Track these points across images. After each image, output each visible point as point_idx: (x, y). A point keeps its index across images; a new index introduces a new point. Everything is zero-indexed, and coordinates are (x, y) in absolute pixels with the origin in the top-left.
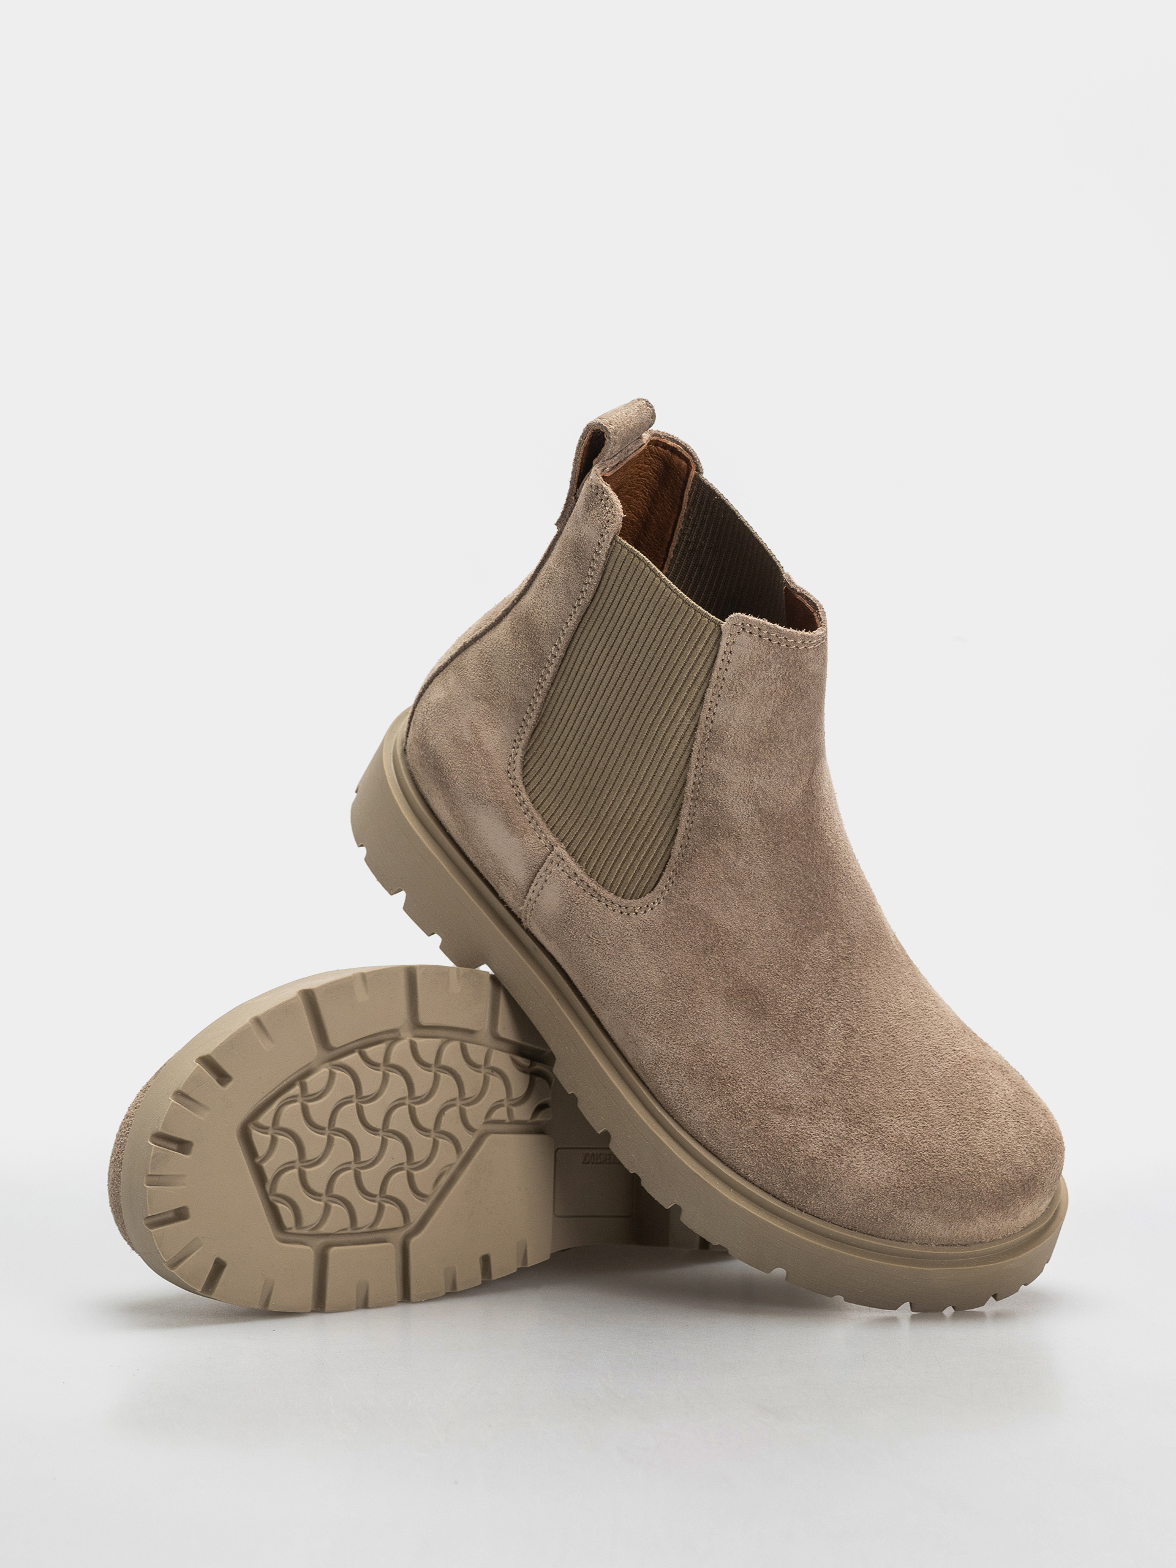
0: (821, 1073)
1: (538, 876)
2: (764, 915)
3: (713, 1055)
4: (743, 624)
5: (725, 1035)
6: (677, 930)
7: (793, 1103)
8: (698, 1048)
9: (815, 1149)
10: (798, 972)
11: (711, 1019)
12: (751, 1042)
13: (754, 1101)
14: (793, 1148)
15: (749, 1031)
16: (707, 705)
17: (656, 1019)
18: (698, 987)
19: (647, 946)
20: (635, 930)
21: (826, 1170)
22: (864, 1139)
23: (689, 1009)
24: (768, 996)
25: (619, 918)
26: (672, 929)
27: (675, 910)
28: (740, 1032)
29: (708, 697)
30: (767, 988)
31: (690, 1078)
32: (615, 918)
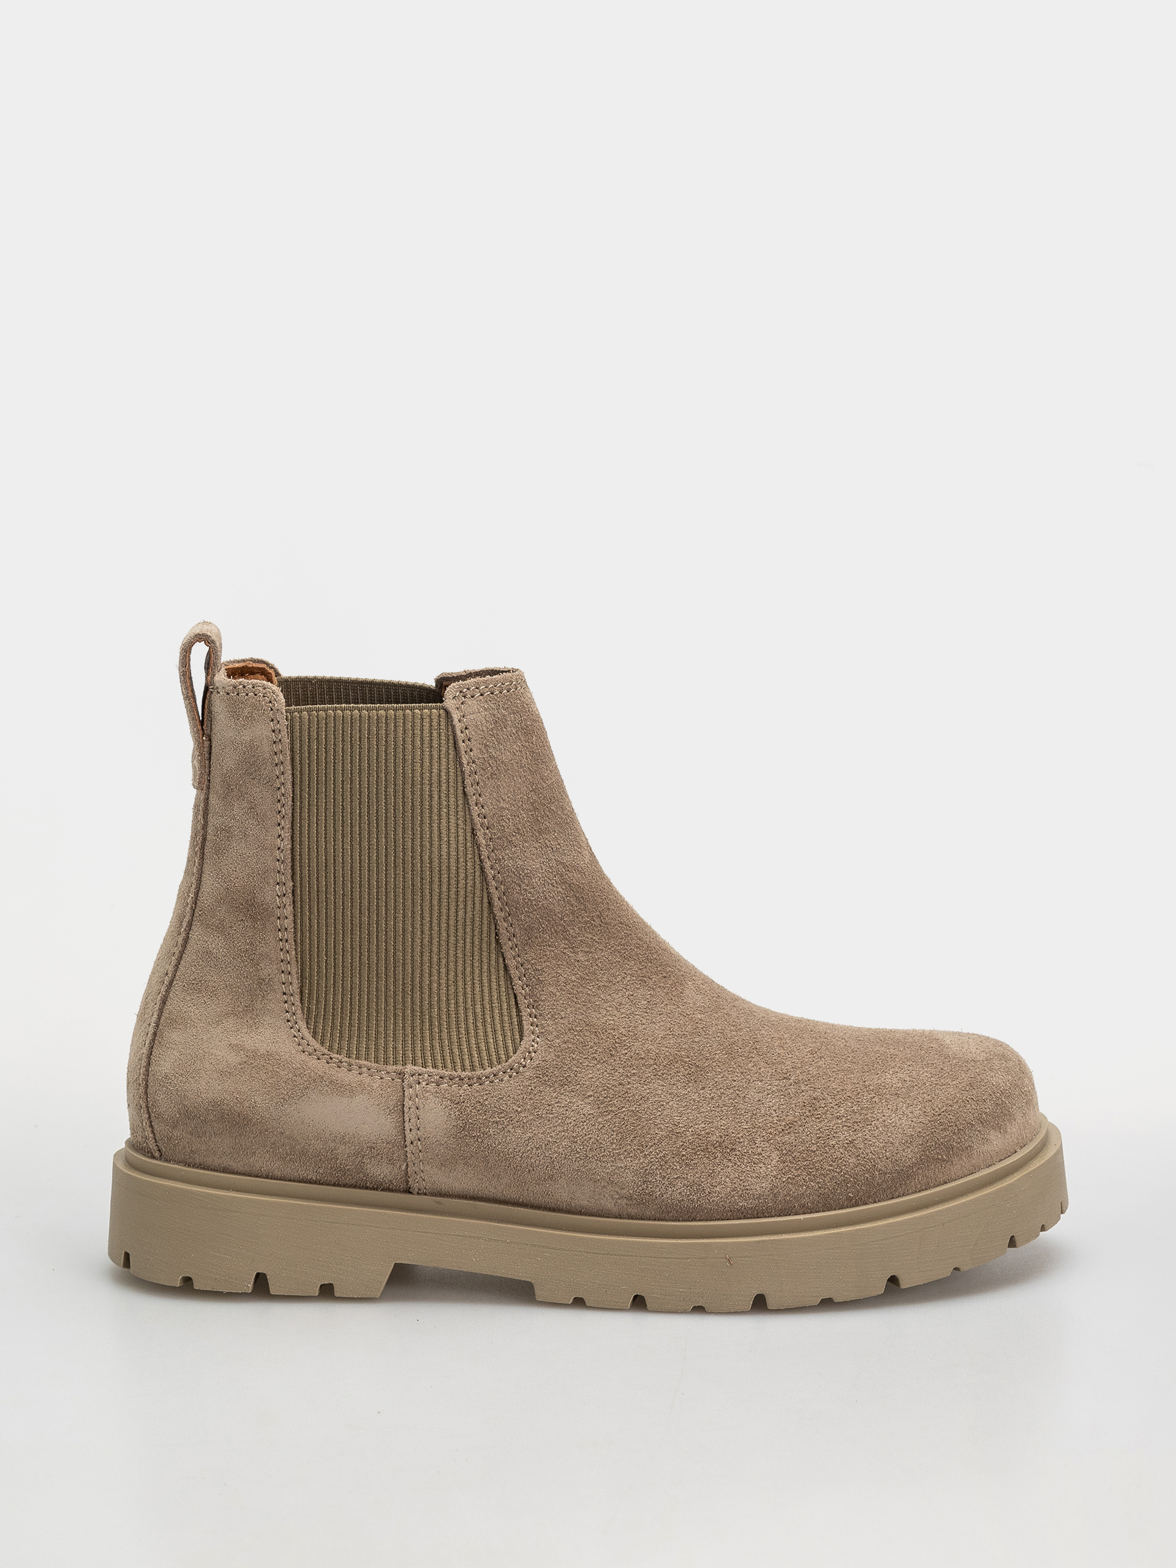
0: (792, 1081)
1: (406, 1110)
2: (631, 993)
3: (690, 1130)
4: (461, 692)
5: (685, 1109)
6: (573, 1052)
7: (790, 1118)
8: (674, 1134)
9: (844, 1135)
10: (697, 1023)
11: (663, 1105)
12: (712, 1098)
13: (759, 1140)
14: (827, 1148)
15: (702, 1091)
16: (472, 800)
17: (615, 1141)
18: (629, 1086)
19: (556, 1086)
20: (535, 1080)
21: (870, 1143)
22: (876, 1099)
23: (637, 1109)
24: (692, 1054)
25: (511, 1082)
26: (567, 1054)
27: (557, 1037)
28: (696, 1097)
29: (470, 790)
30: (685, 1049)
31: (687, 1165)
32: (509, 1086)
